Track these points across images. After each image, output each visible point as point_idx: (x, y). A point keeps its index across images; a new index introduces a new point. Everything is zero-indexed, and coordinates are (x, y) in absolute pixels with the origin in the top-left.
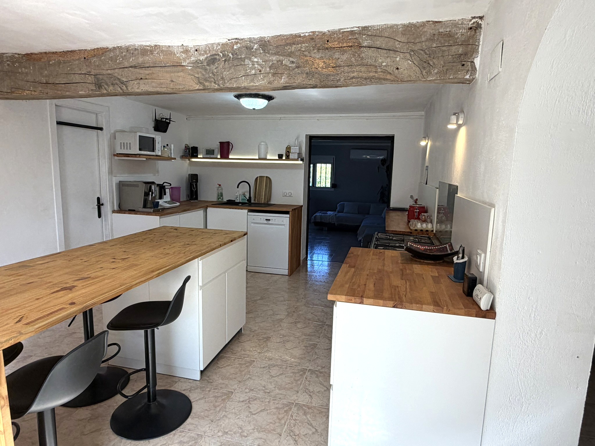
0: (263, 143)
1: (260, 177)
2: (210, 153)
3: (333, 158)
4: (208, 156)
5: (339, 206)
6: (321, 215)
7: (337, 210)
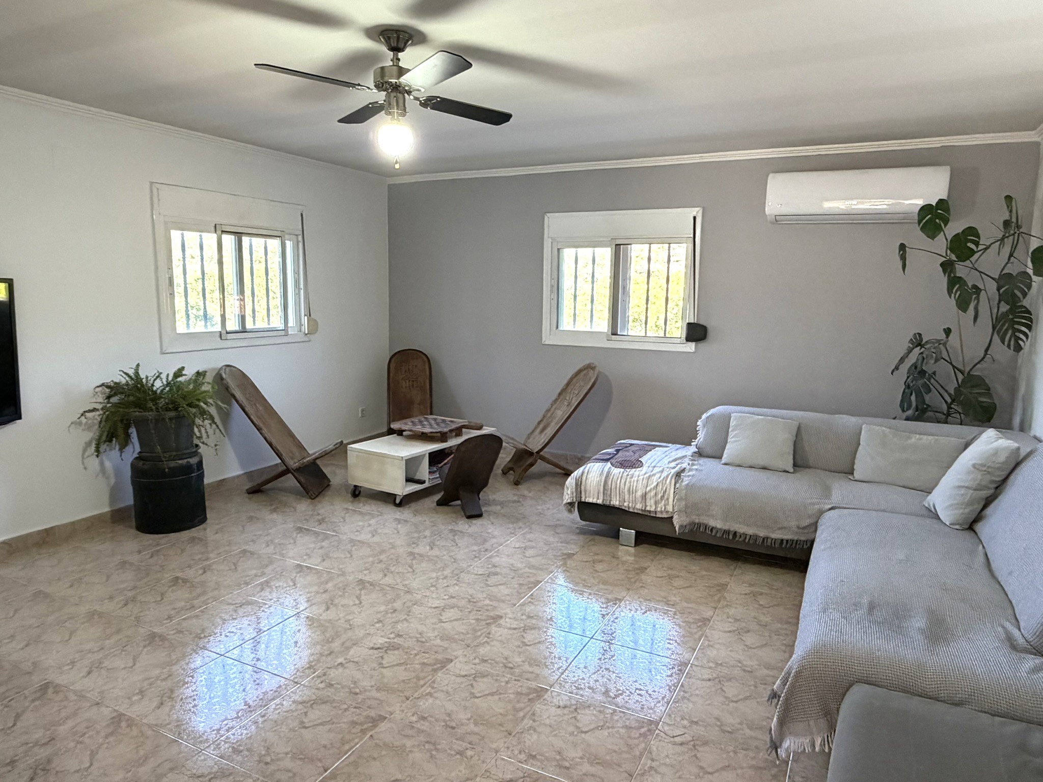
5: (704, 426)
6: (608, 473)
7: (697, 445)
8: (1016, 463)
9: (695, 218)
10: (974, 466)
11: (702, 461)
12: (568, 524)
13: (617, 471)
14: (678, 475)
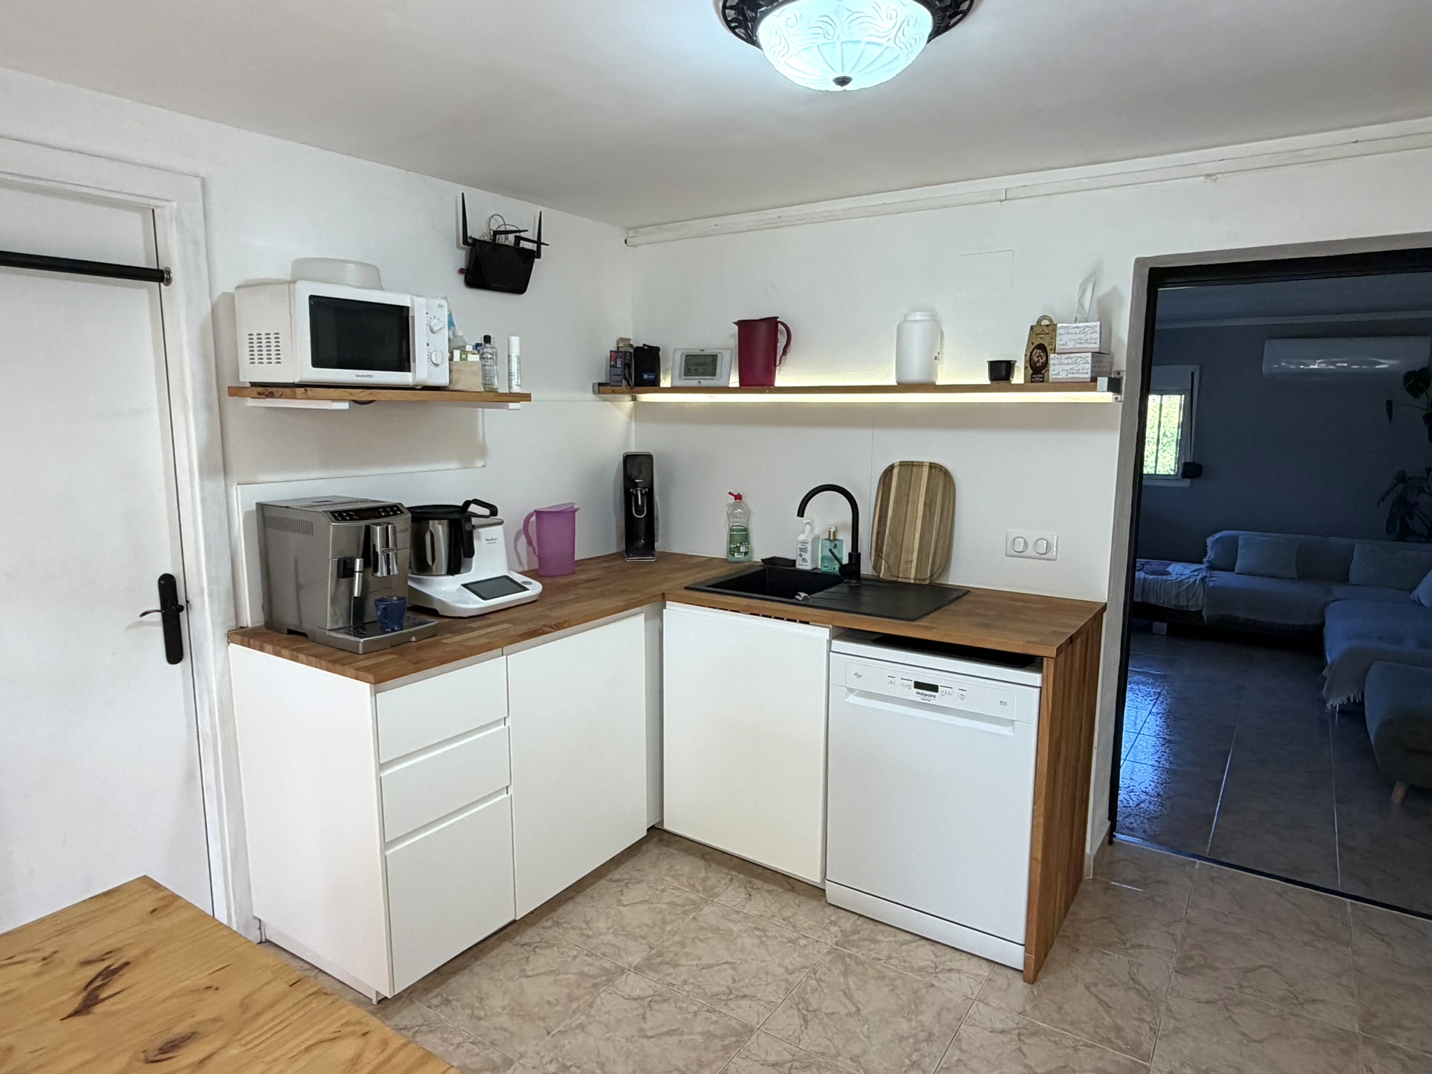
0: (918, 316)
1: (904, 465)
2: (700, 369)
3: (1193, 374)
4: (693, 382)
5: (1212, 546)
6: (1145, 580)
7: (1208, 561)
11: (1217, 572)
13: (1151, 577)
14: (1203, 580)
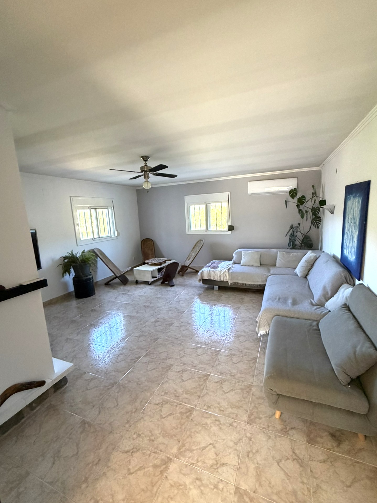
5: (235, 255)
6: (210, 271)
7: (233, 261)
8: (316, 259)
9: (228, 195)
10: (305, 261)
11: (235, 265)
12: (199, 286)
13: (212, 270)
14: (229, 270)
